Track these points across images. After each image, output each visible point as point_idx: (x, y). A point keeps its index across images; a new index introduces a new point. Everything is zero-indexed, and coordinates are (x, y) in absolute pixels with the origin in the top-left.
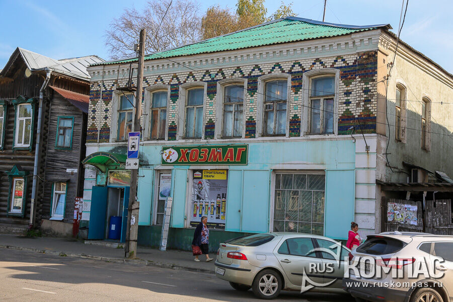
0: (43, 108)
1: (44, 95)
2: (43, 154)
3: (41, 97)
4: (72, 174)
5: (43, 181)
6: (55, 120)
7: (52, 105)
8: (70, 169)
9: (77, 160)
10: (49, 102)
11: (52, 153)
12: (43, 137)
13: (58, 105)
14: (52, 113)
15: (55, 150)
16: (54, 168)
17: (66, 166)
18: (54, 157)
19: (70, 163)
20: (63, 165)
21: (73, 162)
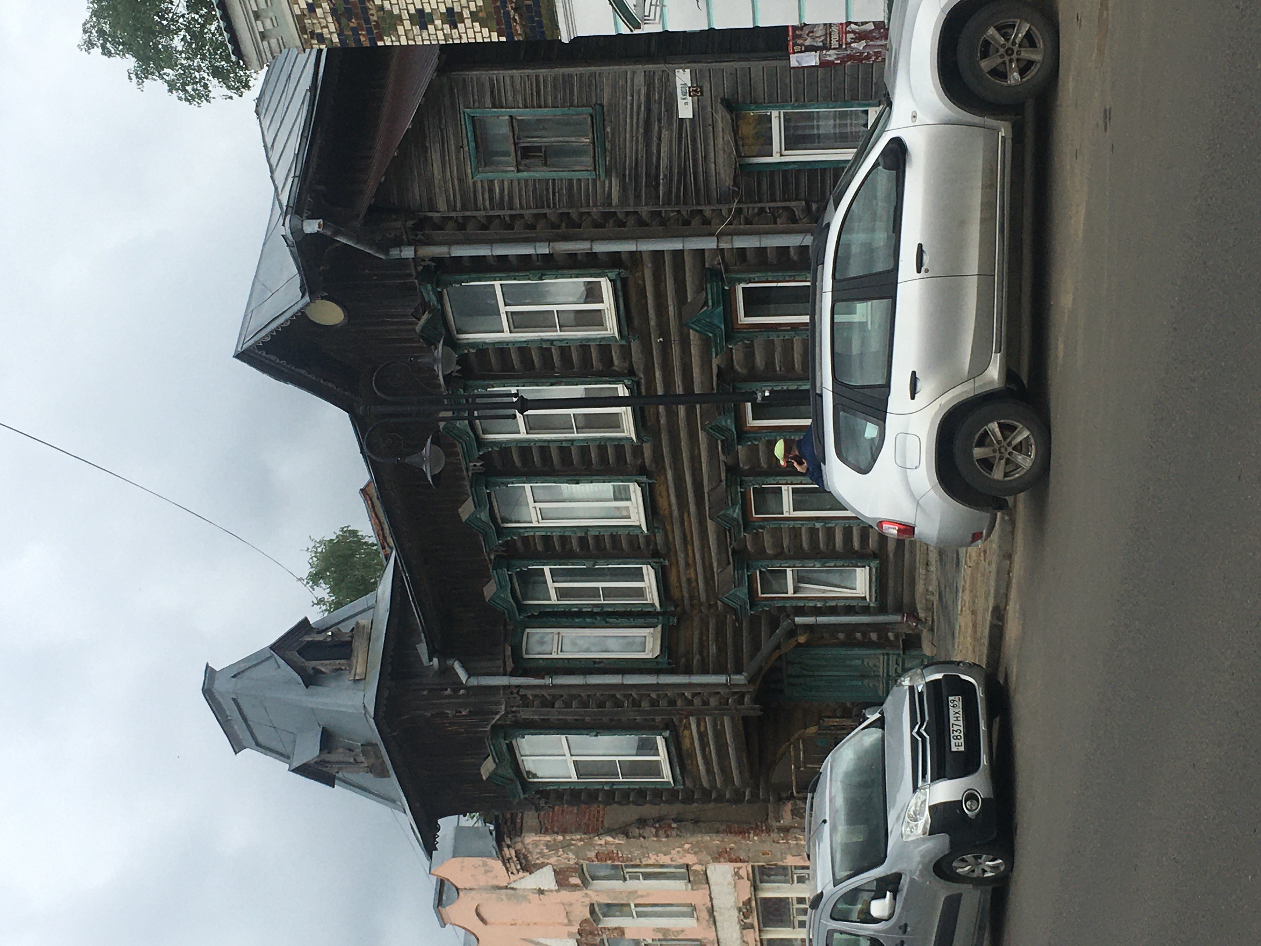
0: (450, 243)
1: (399, 243)
2: (631, 221)
3: (408, 253)
4: (696, 91)
5: (739, 211)
6: (491, 191)
7: (433, 209)
8: (681, 103)
9: (640, 79)
10: (423, 223)
11: (624, 188)
12: (563, 229)
13: (429, 184)
14: (464, 207)
15: (608, 174)
16: (683, 173)
17: (670, 123)
18: (637, 177)
19: (655, 107)
20: (665, 134)
21: (648, 96)
